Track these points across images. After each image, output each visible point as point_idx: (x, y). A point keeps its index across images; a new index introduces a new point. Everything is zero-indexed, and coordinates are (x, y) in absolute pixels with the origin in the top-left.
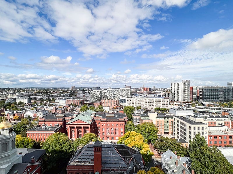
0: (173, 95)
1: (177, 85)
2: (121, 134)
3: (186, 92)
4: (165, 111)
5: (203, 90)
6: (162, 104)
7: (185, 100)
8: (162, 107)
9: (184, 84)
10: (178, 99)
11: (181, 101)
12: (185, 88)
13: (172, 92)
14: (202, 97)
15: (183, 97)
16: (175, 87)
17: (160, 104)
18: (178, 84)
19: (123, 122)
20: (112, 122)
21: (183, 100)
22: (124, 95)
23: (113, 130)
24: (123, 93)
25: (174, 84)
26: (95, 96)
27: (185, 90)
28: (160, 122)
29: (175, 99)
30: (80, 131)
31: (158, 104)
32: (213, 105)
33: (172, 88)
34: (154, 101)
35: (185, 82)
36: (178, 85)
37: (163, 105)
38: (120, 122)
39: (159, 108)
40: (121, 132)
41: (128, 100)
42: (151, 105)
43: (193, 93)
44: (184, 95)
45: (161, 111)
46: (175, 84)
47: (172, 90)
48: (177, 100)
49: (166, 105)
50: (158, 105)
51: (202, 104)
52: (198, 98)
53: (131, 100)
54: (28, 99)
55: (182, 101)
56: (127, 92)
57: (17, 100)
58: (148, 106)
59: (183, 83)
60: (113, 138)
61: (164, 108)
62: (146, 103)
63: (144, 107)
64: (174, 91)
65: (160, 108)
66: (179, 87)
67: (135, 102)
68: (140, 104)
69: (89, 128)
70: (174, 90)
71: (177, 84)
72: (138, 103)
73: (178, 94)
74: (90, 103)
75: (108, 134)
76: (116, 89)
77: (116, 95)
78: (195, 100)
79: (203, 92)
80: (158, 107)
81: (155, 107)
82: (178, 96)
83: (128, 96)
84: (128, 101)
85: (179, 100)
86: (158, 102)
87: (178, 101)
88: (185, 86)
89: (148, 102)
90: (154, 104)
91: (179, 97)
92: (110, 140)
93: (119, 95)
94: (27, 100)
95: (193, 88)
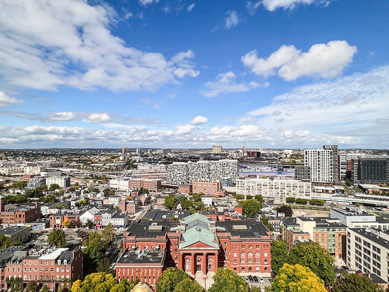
0: (309, 171)
1: (315, 154)
2: (265, 263)
3: (332, 166)
4: (303, 203)
5: (359, 162)
6: (298, 191)
7: (330, 180)
8: (298, 196)
9: (328, 153)
10: (317, 177)
11: (322, 182)
12: (330, 160)
13: (308, 166)
14: (358, 174)
15: (326, 175)
16: (313, 158)
17: (296, 192)
18: (317, 152)
19: (268, 243)
20: (250, 242)
21: (326, 180)
22: (227, 172)
23: (250, 255)
24: (226, 167)
25: (310, 152)
26: (178, 172)
27: (330, 163)
28: (320, 235)
29: (313, 177)
30: (199, 259)
31: (292, 191)
32: (381, 190)
33: (307, 159)
34: (286, 185)
35: (330, 149)
36: (317, 154)
37: (301, 193)
38: (262, 243)
39: (294, 198)
40: (265, 258)
41: (240, 183)
42: (280, 193)
43: (341, 166)
44: (328, 171)
45: (296, 202)
46: (312, 152)
47: (307, 162)
48: (315, 179)
49: (306, 192)
50: (292, 193)
51: (360, 187)
52: (349, 175)
53: (245, 184)
54: (66, 178)
55: (324, 182)
56: (233, 166)
57: (47, 181)
58: (274, 195)
59: (325, 151)
60: (250, 268)
61: (302, 198)
62: (271, 189)
63: (267, 195)
64: (310, 164)
65: (296, 197)
66: (319, 158)
67: (251, 187)
68: (260, 191)
69: (217, 255)
70: (310, 162)
71: (315, 152)
72: (257, 189)
73: (318, 169)
74: (170, 185)
75: (243, 262)
76: (212, 161)
77: (213, 170)
78: (345, 178)
79: (359, 165)
80: (292, 196)
81: (287, 196)
82: (318, 173)
83: (233, 173)
84: (240, 185)
85: (320, 179)
86: (292, 188)
87: (318, 181)
88: (330, 156)
89: (274, 187)
90: (285, 191)
91: (319, 175)
92: (246, 272)
93: (219, 171)
94: (63, 180)
95: (340, 157)
